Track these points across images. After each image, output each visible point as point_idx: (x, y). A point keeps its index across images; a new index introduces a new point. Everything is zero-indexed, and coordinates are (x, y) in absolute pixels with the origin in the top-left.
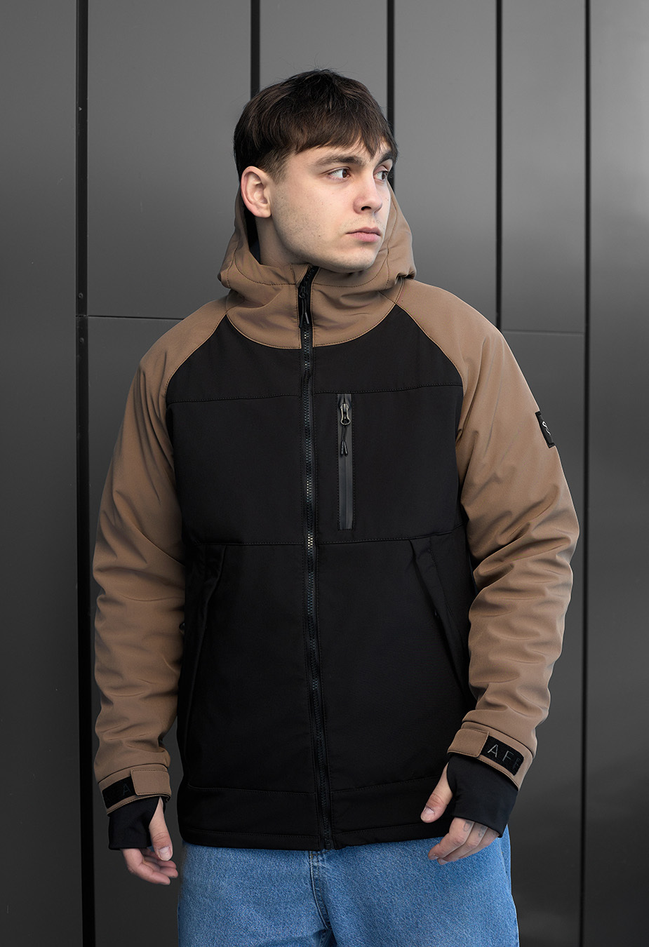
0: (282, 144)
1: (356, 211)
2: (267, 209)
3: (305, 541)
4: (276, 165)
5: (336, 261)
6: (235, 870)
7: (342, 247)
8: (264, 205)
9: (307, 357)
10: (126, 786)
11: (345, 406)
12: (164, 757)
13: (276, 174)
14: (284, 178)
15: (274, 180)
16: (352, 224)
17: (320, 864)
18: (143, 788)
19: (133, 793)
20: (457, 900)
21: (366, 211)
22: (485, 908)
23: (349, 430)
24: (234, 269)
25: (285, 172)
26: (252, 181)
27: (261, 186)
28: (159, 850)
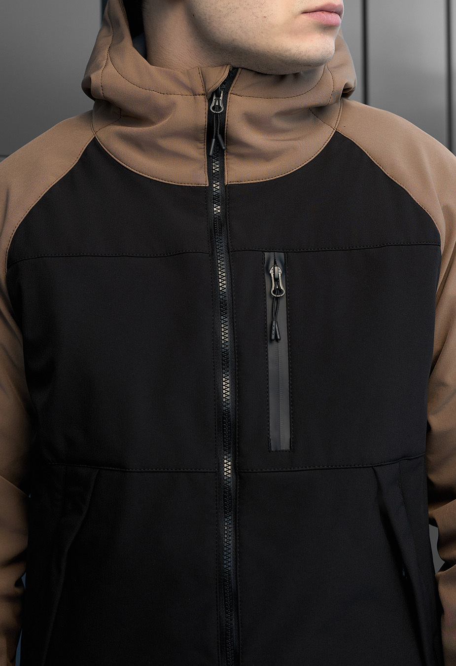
3: (220, 466)
5: (287, 54)
7: (295, 32)
9: (216, 199)
11: (276, 270)
23: (283, 304)
24: (111, 69)
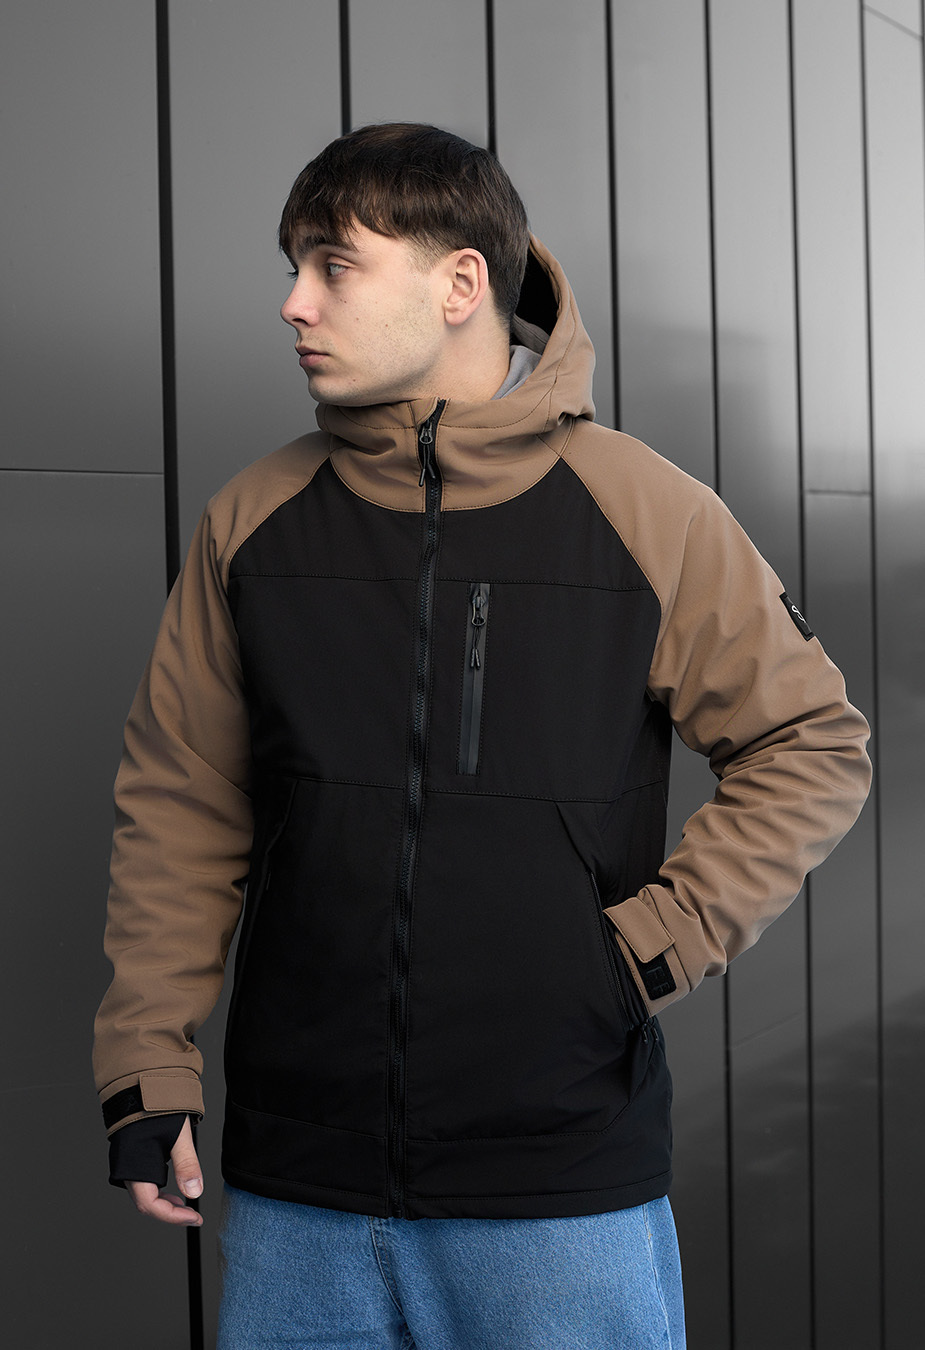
3: (408, 784)
6: (276, 1230)
9: (432, 526)
10: (131, 1098)
11: (481, 600)
12: (196, 1059)
17: (384, 1228)
18: (154, 1101)
19: (140, 1107)
20: (566, 1296)
22: (612, 1310)
28: (185, 1182)
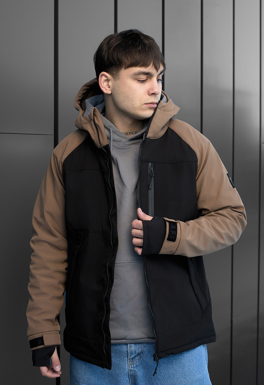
0: (118, 63)
1: (149, 95)
2: (110, 90)
4: (115, 72)
8: (109, 89)
10: (40, 340)
11: (152, 168)
12: (58, 327)
13: (115, 76)
14: (119, 79)
15: (114, 79)
16: (147, 100)
17: (133, 369)
18: (48, 342)
19: (43, 344)
21: (153, 95)
25: (119, 76)
26: (104, 78)
27: (108, 80)
28: (55, 366)
